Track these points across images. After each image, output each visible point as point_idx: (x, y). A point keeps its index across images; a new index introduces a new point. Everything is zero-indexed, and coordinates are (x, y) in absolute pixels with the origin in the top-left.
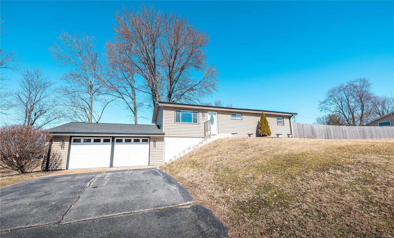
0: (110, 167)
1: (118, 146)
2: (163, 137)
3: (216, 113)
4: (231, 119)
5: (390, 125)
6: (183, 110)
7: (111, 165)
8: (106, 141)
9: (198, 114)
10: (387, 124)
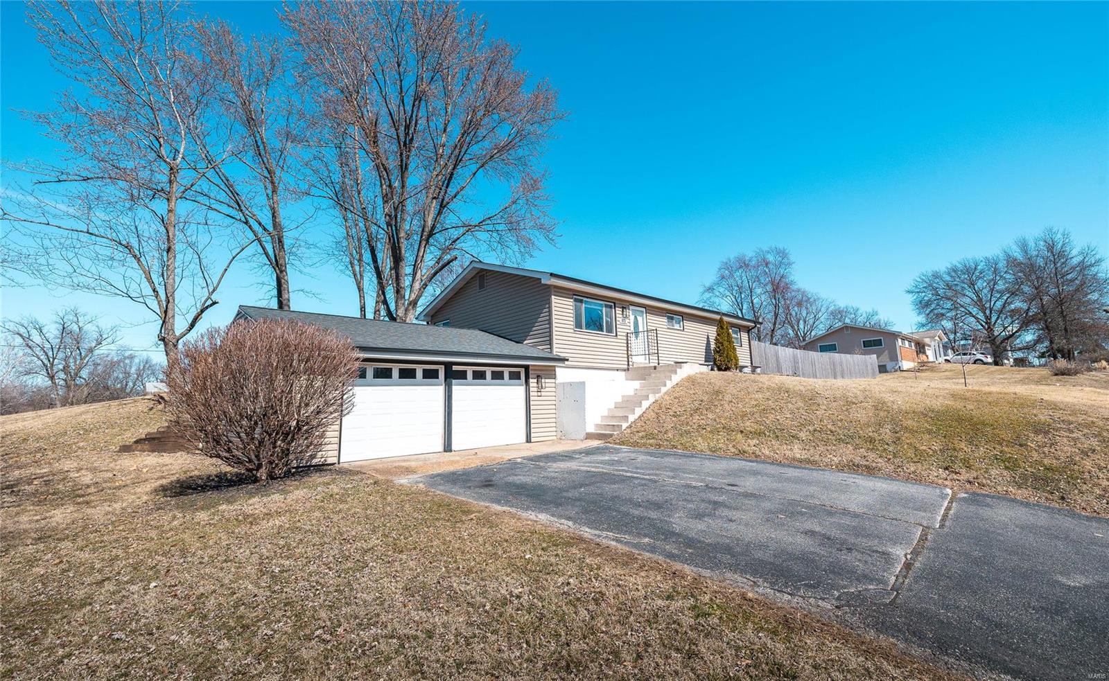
0: (445, 451)
1: (461, 391)
2: (555, 366)
3: (642, 312)
4: (668, 328)
5: (836, 350)
6: (587, 297)
7: (448, 448)
8: (430, 375)
9: (613, 310)
10: (832, 348)
